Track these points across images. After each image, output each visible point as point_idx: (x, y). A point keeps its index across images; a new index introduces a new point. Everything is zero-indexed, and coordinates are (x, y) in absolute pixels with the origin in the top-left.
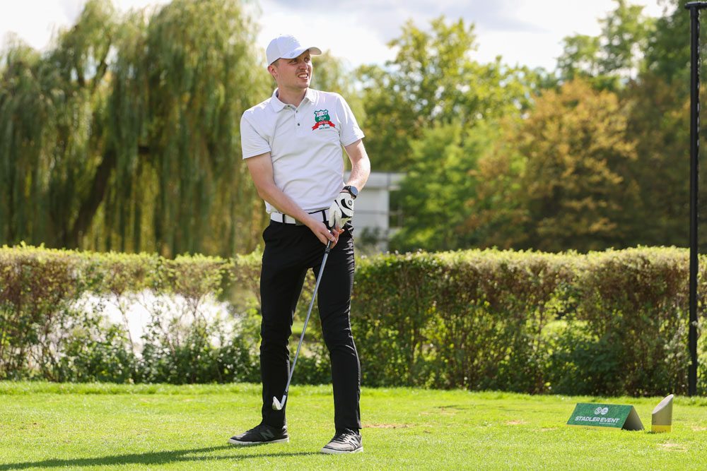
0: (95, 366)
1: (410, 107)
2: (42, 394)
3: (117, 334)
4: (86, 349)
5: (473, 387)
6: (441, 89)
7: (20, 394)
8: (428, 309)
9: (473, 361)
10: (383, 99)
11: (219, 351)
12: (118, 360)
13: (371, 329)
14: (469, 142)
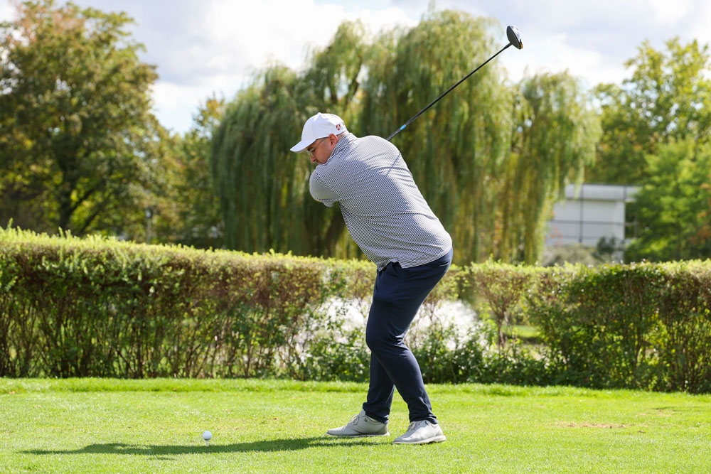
0: (337, 366)
1: (646, 123)
2: (286, 392)
3: (358, 336)
4: (329, 350)
5: (693, 391)
6: (676, 106)
7: (266, 391)
8: (651, 316)
9: (693, 366)
10: (620, 116)
11: (454, 352)
12: (360, 361)
13: (597, 334)
14: (701, 157)
